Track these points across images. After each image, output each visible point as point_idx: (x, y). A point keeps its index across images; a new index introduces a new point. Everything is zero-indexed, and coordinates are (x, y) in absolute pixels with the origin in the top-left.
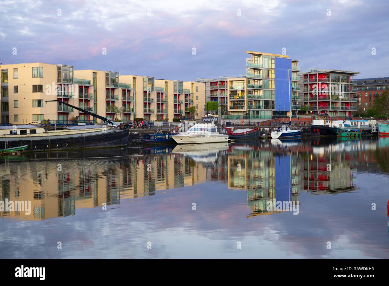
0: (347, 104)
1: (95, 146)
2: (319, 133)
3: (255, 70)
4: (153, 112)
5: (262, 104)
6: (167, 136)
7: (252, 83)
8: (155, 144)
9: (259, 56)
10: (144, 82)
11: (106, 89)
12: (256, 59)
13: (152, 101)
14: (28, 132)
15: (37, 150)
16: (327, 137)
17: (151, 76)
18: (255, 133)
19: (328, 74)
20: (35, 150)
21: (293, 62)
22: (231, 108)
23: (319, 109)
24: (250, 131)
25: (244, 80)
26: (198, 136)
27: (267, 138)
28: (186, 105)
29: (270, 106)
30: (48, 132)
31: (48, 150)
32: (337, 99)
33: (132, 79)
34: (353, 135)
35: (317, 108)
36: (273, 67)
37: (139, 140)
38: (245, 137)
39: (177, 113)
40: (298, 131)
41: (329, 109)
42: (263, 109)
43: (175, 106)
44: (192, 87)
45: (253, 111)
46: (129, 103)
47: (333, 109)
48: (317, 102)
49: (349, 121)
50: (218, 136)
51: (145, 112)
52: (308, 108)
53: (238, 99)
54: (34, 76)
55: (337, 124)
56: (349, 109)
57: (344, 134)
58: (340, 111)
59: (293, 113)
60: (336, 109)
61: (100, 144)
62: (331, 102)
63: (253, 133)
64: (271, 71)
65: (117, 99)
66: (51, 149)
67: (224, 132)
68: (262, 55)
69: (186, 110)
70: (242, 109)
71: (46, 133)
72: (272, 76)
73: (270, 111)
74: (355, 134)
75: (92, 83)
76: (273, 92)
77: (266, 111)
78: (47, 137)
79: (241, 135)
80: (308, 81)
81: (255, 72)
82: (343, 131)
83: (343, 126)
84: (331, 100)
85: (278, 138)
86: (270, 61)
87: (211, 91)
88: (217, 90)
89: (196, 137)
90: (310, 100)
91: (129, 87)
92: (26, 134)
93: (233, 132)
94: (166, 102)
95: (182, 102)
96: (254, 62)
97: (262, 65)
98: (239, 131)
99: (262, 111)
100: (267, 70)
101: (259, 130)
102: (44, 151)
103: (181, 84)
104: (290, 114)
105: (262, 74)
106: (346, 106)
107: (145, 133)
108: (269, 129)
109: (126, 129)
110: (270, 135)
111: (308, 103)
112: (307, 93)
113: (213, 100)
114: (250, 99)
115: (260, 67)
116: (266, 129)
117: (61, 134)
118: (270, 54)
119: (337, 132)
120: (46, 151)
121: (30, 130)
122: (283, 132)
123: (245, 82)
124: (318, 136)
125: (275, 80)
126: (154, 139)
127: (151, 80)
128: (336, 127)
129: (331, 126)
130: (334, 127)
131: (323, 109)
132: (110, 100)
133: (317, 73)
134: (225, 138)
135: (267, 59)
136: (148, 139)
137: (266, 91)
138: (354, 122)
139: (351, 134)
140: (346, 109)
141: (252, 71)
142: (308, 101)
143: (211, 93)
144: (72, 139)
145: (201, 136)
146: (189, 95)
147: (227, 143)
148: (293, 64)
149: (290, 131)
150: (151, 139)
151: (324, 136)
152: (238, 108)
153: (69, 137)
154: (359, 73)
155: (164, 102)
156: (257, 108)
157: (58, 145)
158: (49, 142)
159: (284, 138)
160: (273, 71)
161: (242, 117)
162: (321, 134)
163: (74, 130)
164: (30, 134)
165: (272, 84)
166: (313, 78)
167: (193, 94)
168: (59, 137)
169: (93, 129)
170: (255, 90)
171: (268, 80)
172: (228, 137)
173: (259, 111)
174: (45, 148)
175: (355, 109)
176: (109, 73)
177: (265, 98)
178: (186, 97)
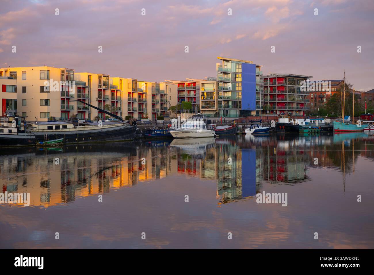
0: (302, 104)
1: (112, 139)
2: (284, 130)
3: (225, 74)
4: (136, 111)
5: (230, 104)
6: (165, 131)
7: (221, 85)
8: (155, 138)
9: (228, 61)
10: (128, 83)
11: (99, 90)
12: (225, 64)
13: (135, 101)
14: (61, 127)
15: (69, 143)
16: (291, 133)
17: (135, 78)
18: (233, 129)
19: (286, 78)
20: (67, 143)
21: (257, 67)
22: (202, 108)
23: (278, 109)
24: (229, 128)
25: (215, 83)
26: (191, 132)
27: (241, 134)
28: (162, 104)
29: (238, 106)
30: (76, 128)
31: (77, 143)
32: (293, 100)
33: (119, 80)
34: (313, 131)
35: (276, 108)
36: (241, 71)
37: (141, 135)
38: (225, 132)
39: (155, 111)
40: (268, 128)
41: (287, 109)
42: (231, 108)
43: (153, 105)
44: (166, 88)
45: (224, 110)
46: (117, 102)
47: (290, 109)
48: (276, 102)
49: (309, 119)
50: (207, 132)
51: (129, 110)
52: (269, 107)
53: (209, 99)
54: (41, 78)
55: (299, 122)
56: (303, 109)
57: (305, 131)
58: (296, 111)
59: (257, 112)
60: (292, 109)
61: (116, 138)
62: (289, 103)
63: (232, 129)
64: (238, 75)
65: (108, 99)
66: (79, 142)
67: (212, 129)
68: (230, 60)
69: (161, 109)
70: (213, 108)
71: (75, 128)
72: (239, 79)
73: (238, 110)
74: (315, 131)
75: (87, 85)
76: (240, 94)
77: (234, 111)
78: (75, 132)
79: (222, 131)
80: (269, 84)
81: (225, 76)
82: (305, 128)
83: (304, 124)
84: (288, 101)
85: (251, 134)
86: (238, 66)
87: (179, 91)
88: (184, 91)
89: (190, 132)
90: (270, 101)
91: (116, 88)
92: (60, 129)
93: (215, 128)
94: (146, 101)
95: (159, 102)
96: (224, 67)
97: (231, 69)
98: (219, 128)
99: (231, 110)
100: (235, 74)
101: (236, 126)
102: (74, 144)
103: (158, 85)
104: (254, 113)
105: (231, 77)
106: (300, 106)
107: (145, 129)
108: (242, 126)
109: (135, 125)
110: (244, 131)
111: (269, 103)
112: (268, 95)
113: (180, 100)
114: (220, 100)
115: (229, 71)
116: (240, 126)
117: (86, 129)
118: (237, 60)
119: (300, 129)
120: (76, 144)
121: (63, 126)
122: (256, 129)
123: (215, 84)
124: (283, 133)
125: (242, 82)
126: (155, 134)
127: (134, 82)
128: (299, 124)
129: (294, 124)
130: (297, 124)
131: (282, 108)
132: (102, 99)
133: (277, 77)
134: (212, 133)
135: (234, 64)
136: (150, 134)
137: (234, 93)
138: (313, 121)
139: (312, 131)
140: (301, 108)
141: (222, 75)
142: (269, 102)
143: (178, 93)
144: (94, 133)
145: (194, 132)
146: (164, 95)
147: (214, 138)
148: (257, 69)
149: (260, 128)
150: (153, 134)
151: (288, 132)
152: (210, 107)
153: (92, 131)
154: (312, 77)
155: (144, 101)
156: (226, 107)
157: (84, 139)
158: (78, 136)
159: (256, 133)
160: (240, 75)
161: (213, 115)
162: (286, 131)
163: (95, 126)
164: (63, 129)
165: (239, 86)
166: (272, 81)
167: (167, 94)
168: (85, 132)
169: (110, 125)
170: (224, 91)
171: (235, 83)
172: (214, 133)
173: (229, 111)
174: (75, 141)
175: (308, 109)
176: (101, 76)
177: (233, 99)
178: (161, 97)
